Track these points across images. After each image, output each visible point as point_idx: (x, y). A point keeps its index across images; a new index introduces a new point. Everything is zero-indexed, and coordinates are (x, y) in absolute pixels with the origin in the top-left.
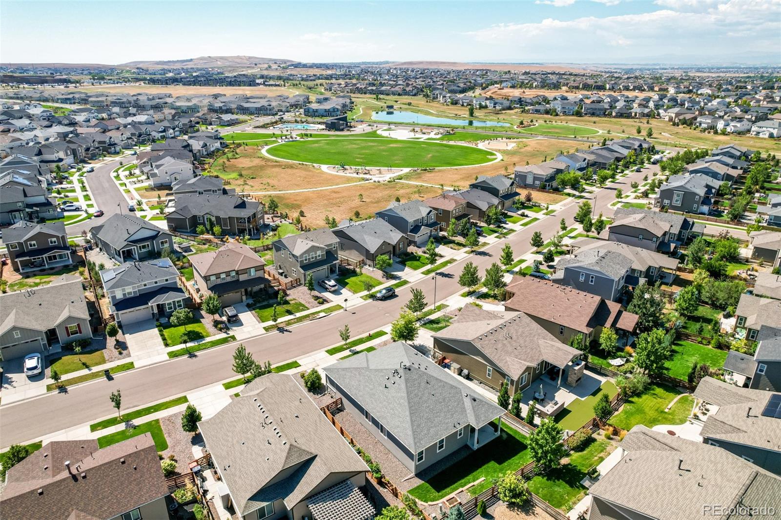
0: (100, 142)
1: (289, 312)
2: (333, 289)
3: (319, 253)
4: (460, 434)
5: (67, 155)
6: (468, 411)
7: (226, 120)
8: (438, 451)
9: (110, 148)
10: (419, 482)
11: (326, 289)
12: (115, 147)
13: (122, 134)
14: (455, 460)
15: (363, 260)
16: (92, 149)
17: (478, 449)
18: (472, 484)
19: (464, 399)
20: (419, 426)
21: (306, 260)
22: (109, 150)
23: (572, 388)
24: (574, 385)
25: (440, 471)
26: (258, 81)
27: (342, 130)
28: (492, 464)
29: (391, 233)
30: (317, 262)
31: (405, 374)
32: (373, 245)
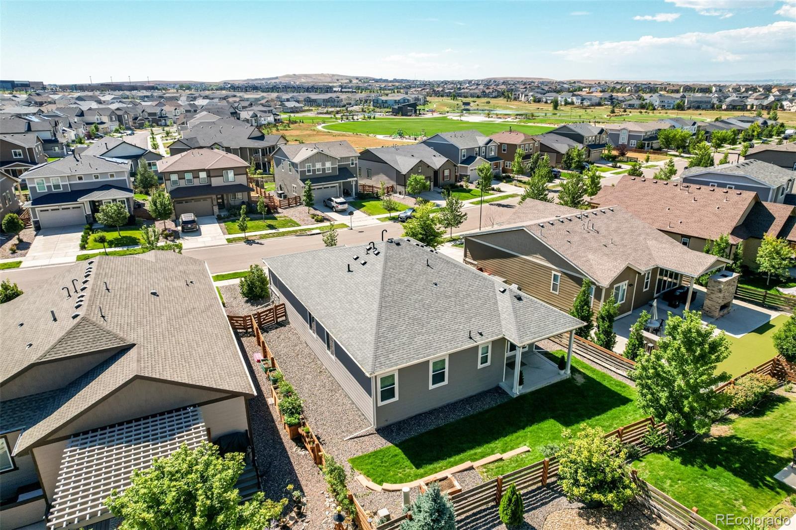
0: (150, 114)
1: (271, 227)
2: (340, 207)
3: (328, 165)
4: (484, 360)
5: (111, 120)
6: (503, 316)
7: (289, 106)
8: (431, 387)
9: (161, 121)
10: (380, 443)
11: (331, 209)
12: (165, 120)
13: (176, 109)
14: (470, 411)
15: (392, 187)
16: (139, 118)
17: (522, 397)
18: (498, 456)
19: (498, 298)
20: (392, 328)
21: (309, 171)
22: (159, 123)
23: (713, 320)
24: (717, 314)
25: (432, 427)
26: (334, 89)
27: (411, 116)
28: (550, 424)
29: (434, 158)
30: (324, 177)
31: (388, 248)
32: (404, 165)
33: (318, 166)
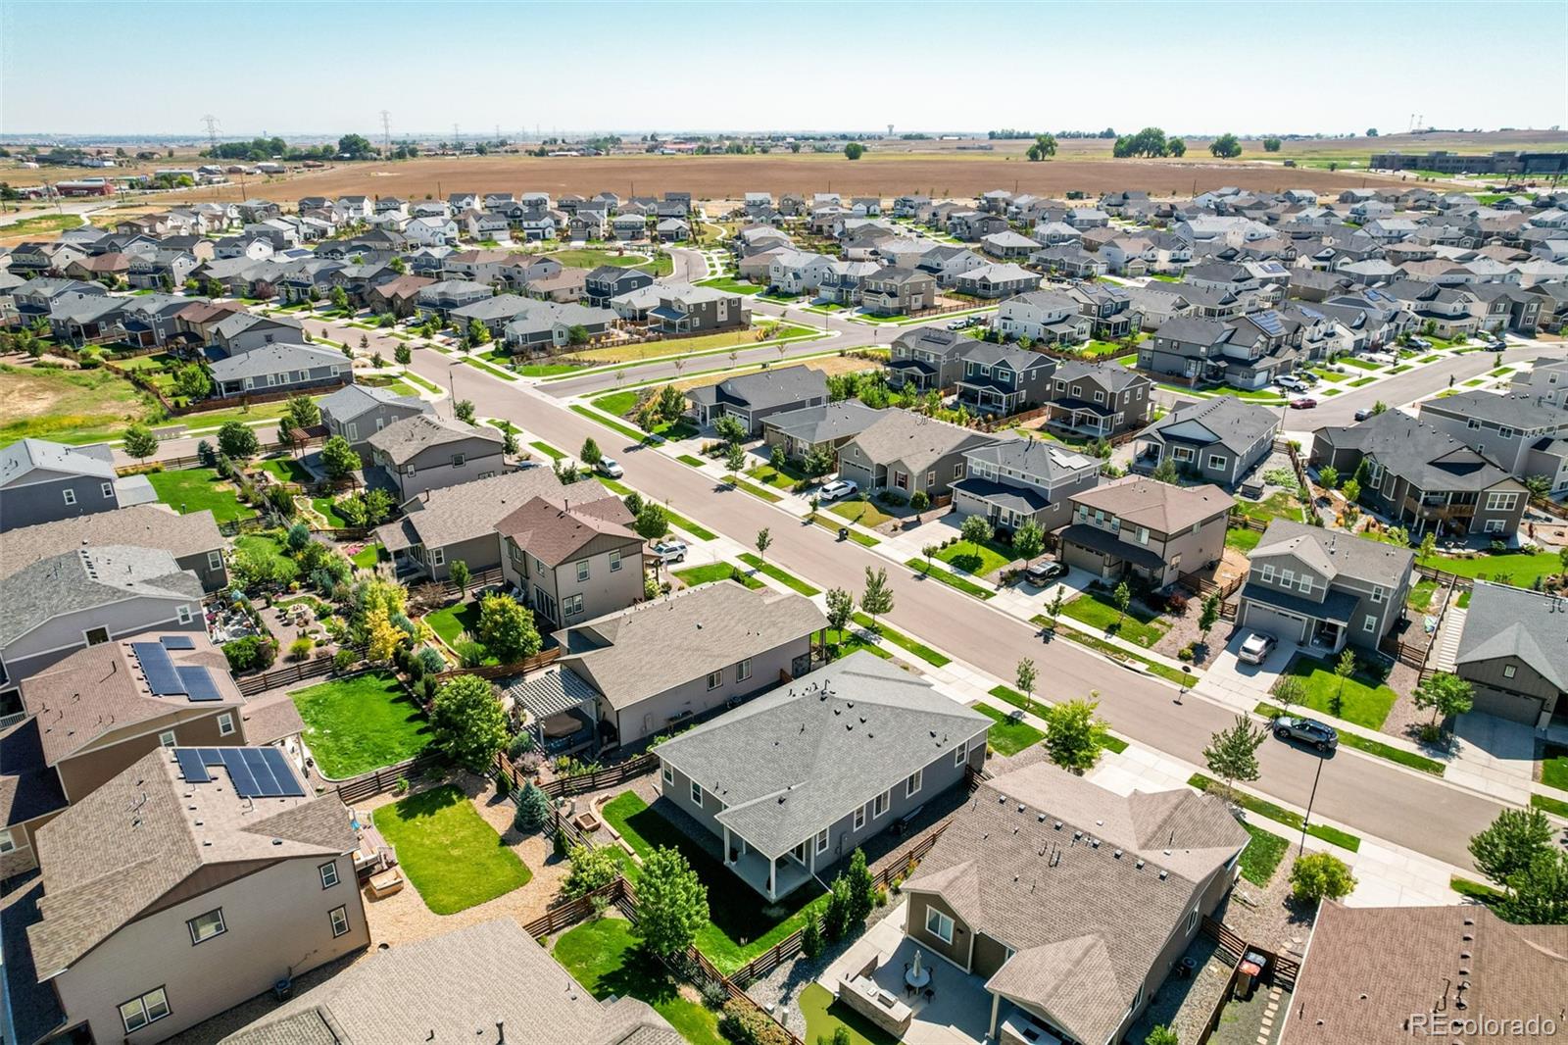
1: (1112, 628)
3: (1309, 581)
30: (1291, 597)
33: (1288, 574)
